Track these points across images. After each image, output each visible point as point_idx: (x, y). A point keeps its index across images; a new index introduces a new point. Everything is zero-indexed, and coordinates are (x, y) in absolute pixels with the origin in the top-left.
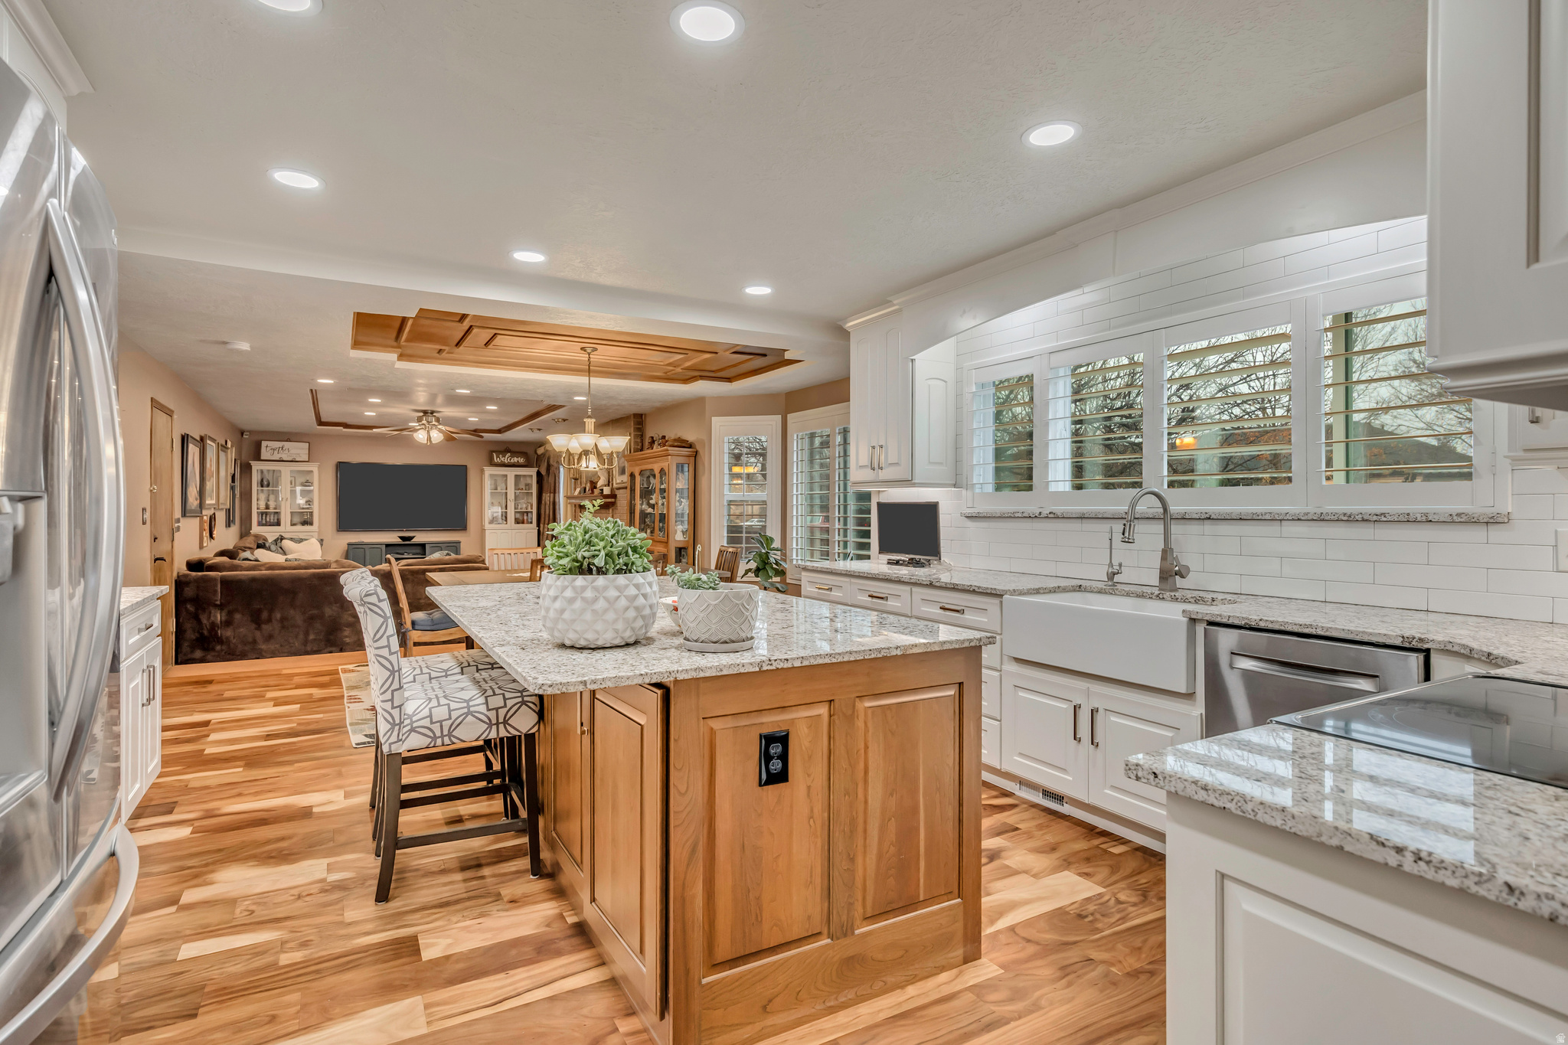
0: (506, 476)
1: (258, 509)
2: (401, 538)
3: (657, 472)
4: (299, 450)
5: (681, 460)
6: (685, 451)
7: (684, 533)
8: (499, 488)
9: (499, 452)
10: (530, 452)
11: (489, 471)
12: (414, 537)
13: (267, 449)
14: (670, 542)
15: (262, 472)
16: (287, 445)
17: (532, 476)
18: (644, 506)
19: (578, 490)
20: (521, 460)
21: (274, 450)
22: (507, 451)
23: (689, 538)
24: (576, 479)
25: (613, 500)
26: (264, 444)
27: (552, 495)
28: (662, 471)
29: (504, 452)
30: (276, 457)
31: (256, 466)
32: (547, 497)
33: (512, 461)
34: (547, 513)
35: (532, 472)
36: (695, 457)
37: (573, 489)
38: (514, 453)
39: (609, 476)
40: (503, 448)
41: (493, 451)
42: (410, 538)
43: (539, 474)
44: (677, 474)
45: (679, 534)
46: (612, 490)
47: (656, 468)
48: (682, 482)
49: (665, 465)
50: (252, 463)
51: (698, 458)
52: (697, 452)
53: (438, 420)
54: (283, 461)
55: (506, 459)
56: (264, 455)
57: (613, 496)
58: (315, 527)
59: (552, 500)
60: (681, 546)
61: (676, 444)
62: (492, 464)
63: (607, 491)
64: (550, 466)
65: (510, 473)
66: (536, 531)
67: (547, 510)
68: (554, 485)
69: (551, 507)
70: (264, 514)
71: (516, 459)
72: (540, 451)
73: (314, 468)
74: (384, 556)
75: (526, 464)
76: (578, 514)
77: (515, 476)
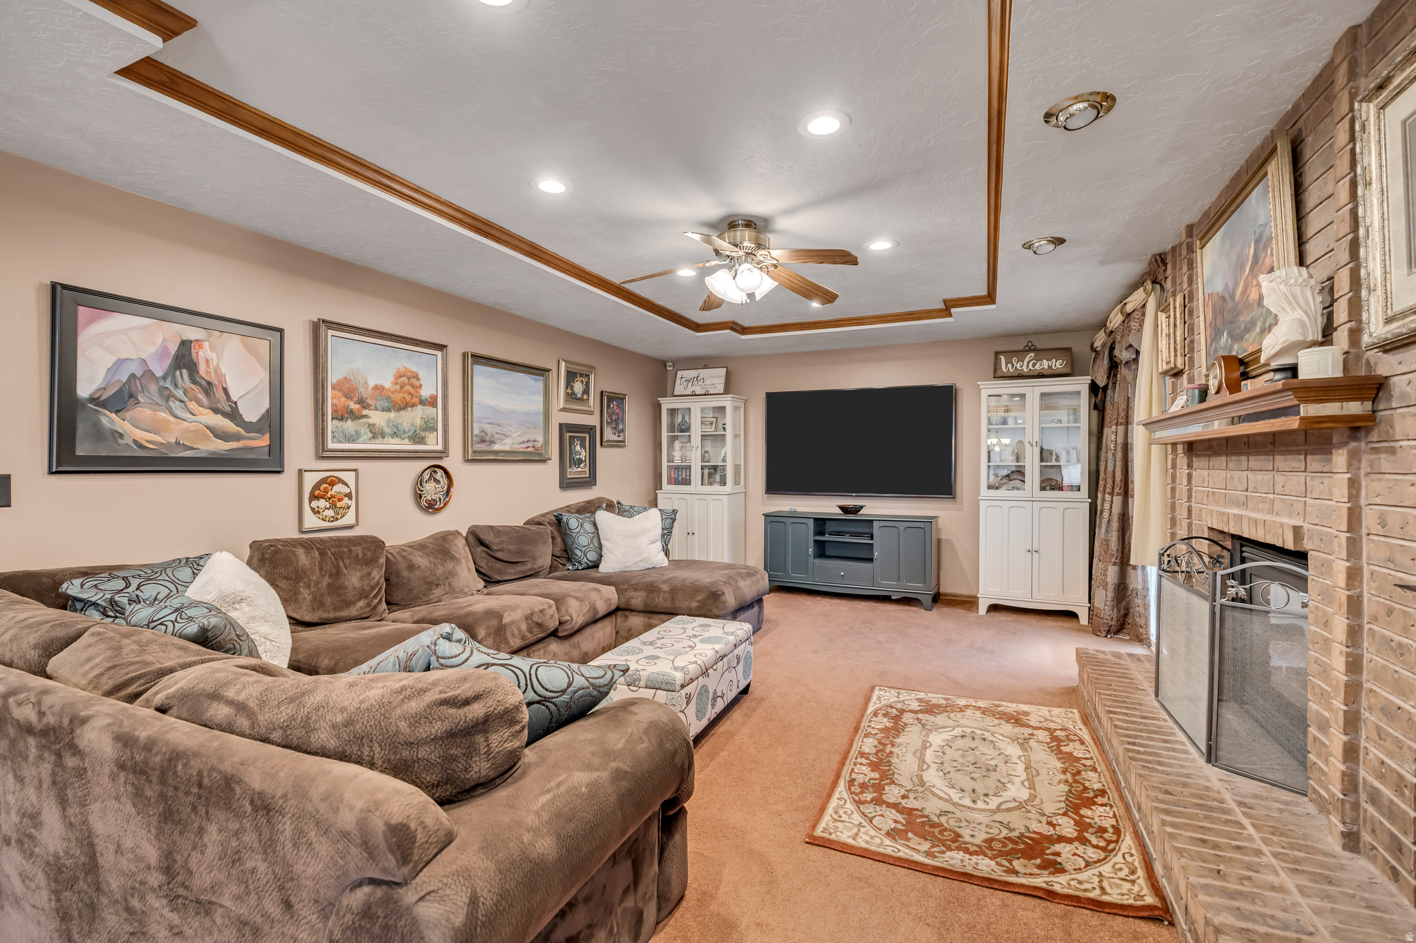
0: (1023, 396)
1: (668, 462)
2: (841, 508)
4: (714, 378)
8: (1010, 419)
9: (1010, 354)
10: (1080, 347)
11: (989, 388)
12: (862, 507)
13: (683, 380)
16: (703, 372)
17: (1079, 393)
20: (1058, 365)
21: (689, 381)
22: (1028, 349)
24: (1178, 374)
26: (680, 374)
27: (1121, 429)
29: (1020, 353)
30: (689, 391)
31: (666, 405)
32: (1112, 435)
33: (1037, 367)
34: (1110, 468)
35: (1081, 385)
37: (1169, 398)
38: (1040, 352)
40: (1019, 348)
41: (997, 354)
42: (856, 510)
43: (1094, 388)
50: (661, 400)
54: (695, 395)
55: (1025, 366)
56: (678, 389)
58: (729, 488)
59: (1120, 440)
62: (998, 375)
64: (1114, 366)
65: (1033, 390)
66: (1086, 508)
67: (1111, 463)
68: (1123, 406)
69: (1119, 455)
70: (678, 468)
71: (1045, 364)
72: (1100, 339)
73: (727, 402)
74: (811, 538)
75: (1068, 370)
76: (1183, 471)
77: (1043, 395)
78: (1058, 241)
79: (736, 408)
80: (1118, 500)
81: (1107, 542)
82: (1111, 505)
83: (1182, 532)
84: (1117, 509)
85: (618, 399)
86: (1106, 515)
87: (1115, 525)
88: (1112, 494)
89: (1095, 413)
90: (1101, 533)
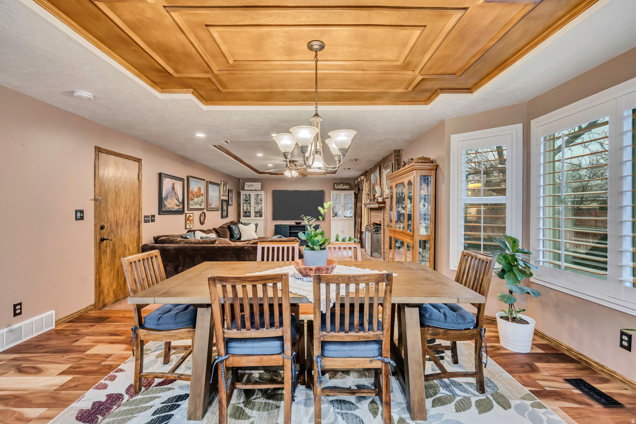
0: (340, 195)
1: (243, 210)
2: (296, 223)
3: (406, 183)
4: (258, 185)
5: (424, 173)
6: (427, 166)
7: (426, 228)
8: (337, 200)
9: (337, 184)
10: (352, 183)
11: (333, 193)
12: (301, 223)
13: (247, 185)
14: (415, 236)
15: (246, 195)
16: (254, 183)
17: (352, 194)
18: (400, 209)
19: (369, 200)
20: (348, 187)
21: (249, 186)
22: (341, 183)
23: (431, 233)
24: (369, 195)
25: (384, 205)
26: (246, 183)
27: (360, 203)
28: (410, 183)
29: (339, 184)
30: (249, 189)
31: (242, 193)
32: (358, 204)
33: (343, 187)
35: (352, 192)
36: (436, 170)
38: (344, 184)
39: (382, 191)
40: (339, 182)
41: (334, 184)
42: (300, 223)
43: (355, 193)
44: (421, 184)
45: (422, 231)
46: (383, 199)
47: (406, 181)
48: (426, 191)
49: (411, 178)
50: (241, 191)
51: (438, 171)
52: (437, 166)
53: (295, 165)
54: (252, 190)
55: (340, 187)
56: (246, 188)
57: (384, 202)
58: (263, 218)
59: (360, 206)
60: (424, 239)
61: (420, 161)
62: (335, 189)
63: (380, 200)
64: (359, 189)
65: (342, 193)
66: (354, 221)
67: (358, 211)
68: (361, 198)
69: (360, 209)
70: (246, 212)
71: (345, 187)
72: (356, 182)
73: (263, 193)
74: (288, 231)
75: (349, 189)
76: (370, 213)
77: (344, 194)
78: (349, 169)
79: (265, 194)
80: (360, 219)
81: (358, 229)
82: (358, 220)
83: (370, 224)
84: (360, 221)
85: (232, 191)
86: (358, 222)
87: (359, 225)
88: (359, 218)
89: (355, 199)
90: (357, 227)
